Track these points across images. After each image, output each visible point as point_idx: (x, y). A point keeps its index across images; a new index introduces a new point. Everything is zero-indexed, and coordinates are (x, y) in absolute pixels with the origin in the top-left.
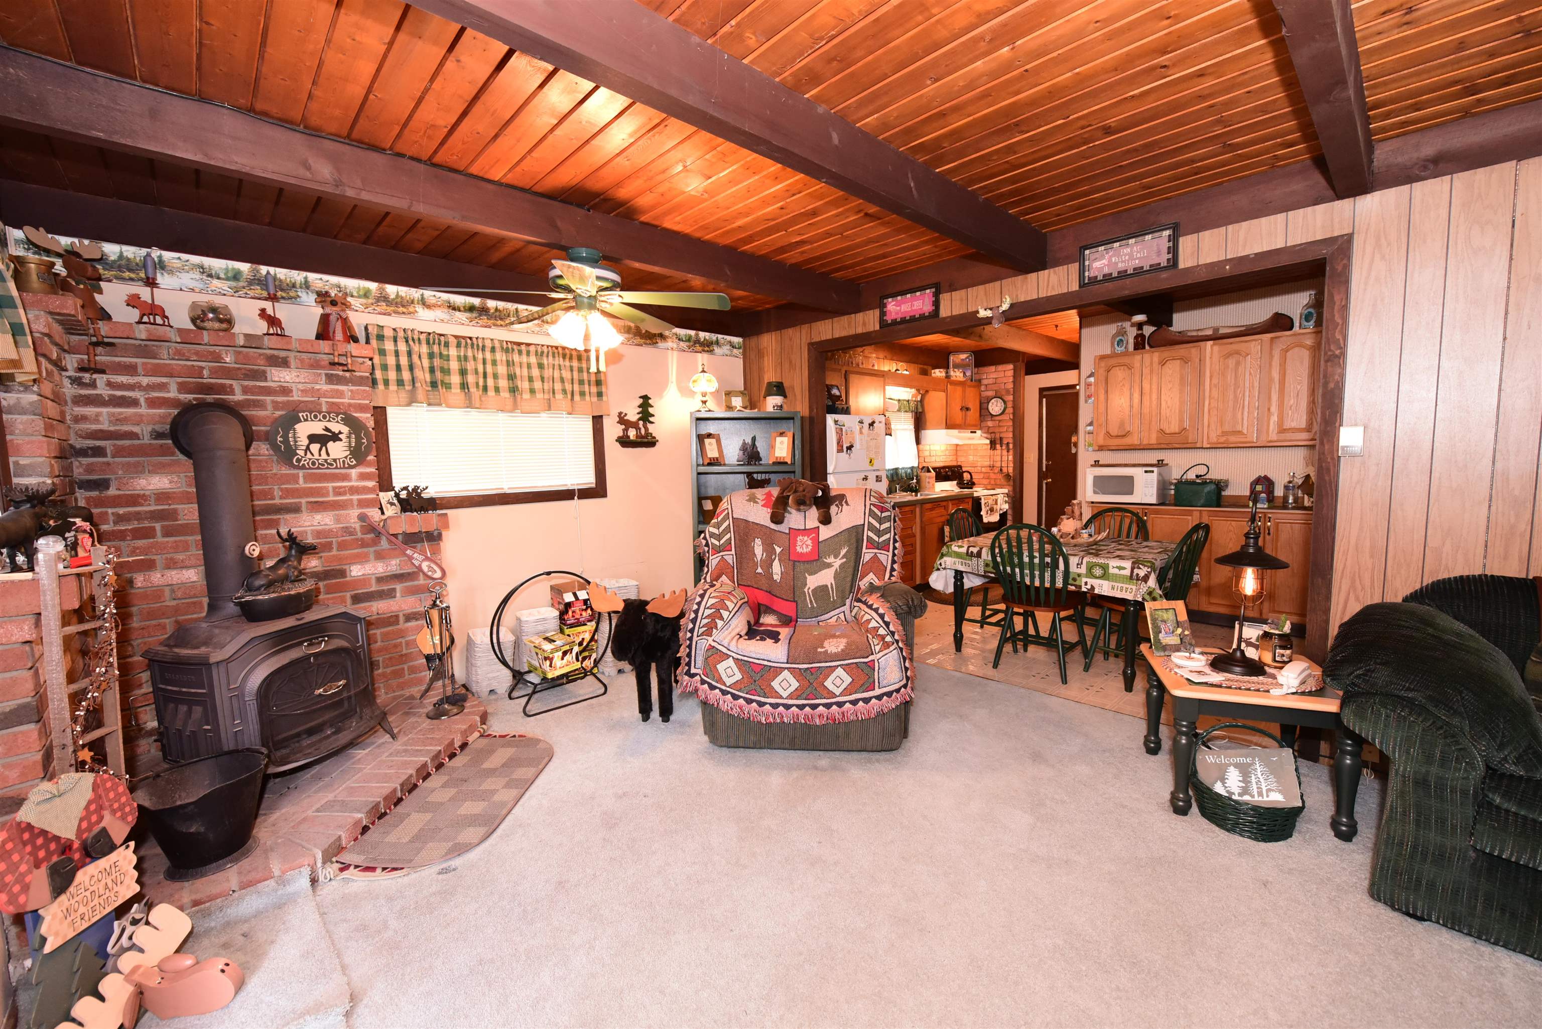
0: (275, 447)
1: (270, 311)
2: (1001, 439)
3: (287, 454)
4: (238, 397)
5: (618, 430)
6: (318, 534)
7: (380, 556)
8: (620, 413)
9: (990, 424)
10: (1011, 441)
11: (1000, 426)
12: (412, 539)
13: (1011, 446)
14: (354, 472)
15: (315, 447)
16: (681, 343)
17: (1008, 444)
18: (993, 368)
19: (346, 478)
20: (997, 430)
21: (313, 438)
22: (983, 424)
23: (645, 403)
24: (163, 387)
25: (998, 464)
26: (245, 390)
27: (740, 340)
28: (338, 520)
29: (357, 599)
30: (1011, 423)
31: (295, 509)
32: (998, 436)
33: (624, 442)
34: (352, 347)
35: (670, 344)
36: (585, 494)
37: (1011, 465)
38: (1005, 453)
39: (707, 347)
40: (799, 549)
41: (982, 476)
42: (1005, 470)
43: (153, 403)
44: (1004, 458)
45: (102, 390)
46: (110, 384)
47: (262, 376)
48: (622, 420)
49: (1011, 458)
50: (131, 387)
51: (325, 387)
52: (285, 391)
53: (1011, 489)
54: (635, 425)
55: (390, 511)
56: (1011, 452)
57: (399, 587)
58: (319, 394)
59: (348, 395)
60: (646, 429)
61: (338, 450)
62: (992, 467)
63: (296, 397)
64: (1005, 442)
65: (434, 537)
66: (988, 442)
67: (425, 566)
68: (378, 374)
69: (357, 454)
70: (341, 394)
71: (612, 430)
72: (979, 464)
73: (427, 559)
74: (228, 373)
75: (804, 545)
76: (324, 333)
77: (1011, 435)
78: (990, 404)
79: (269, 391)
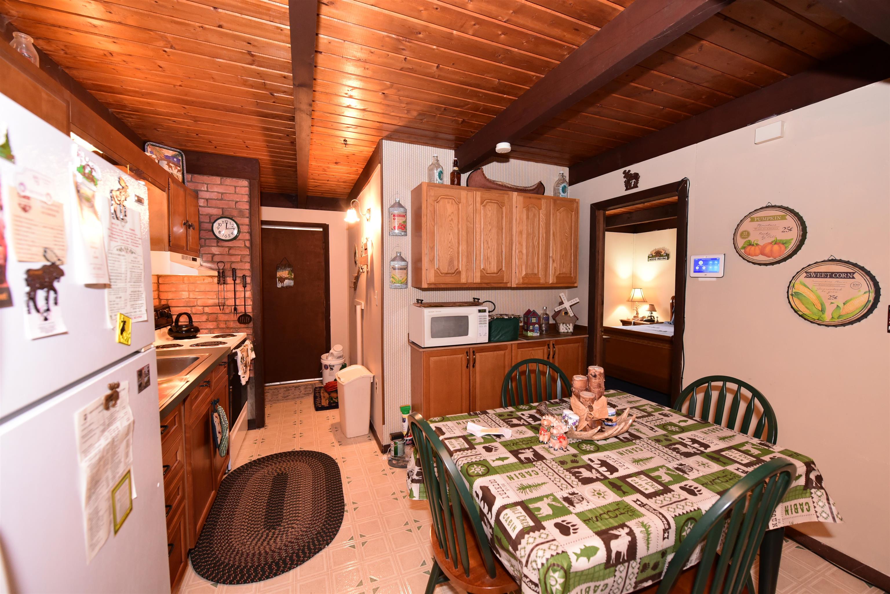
2: (234, 271)
9: (215, 250)
10: (248, 273)
11: (230, 255)
13: (248, 280)
17: (244, 277)
18: (217, 180)
20: (226, 259)
22: (203, 250)
25: (231, 302)
30: (247, 252)
32: (228, 266)
37: (249, 302)
38: (240, 288)
41: (204, 318)
42: (241, 309)
44: (240, 294)
49: (248, 294)
53: (250, 331)
56: (248, 287)
62: (222, 305)
64: (239, 274)
66: (216, 273)
72: (200, 303)
77: (248, 266)
78: (216, 225)
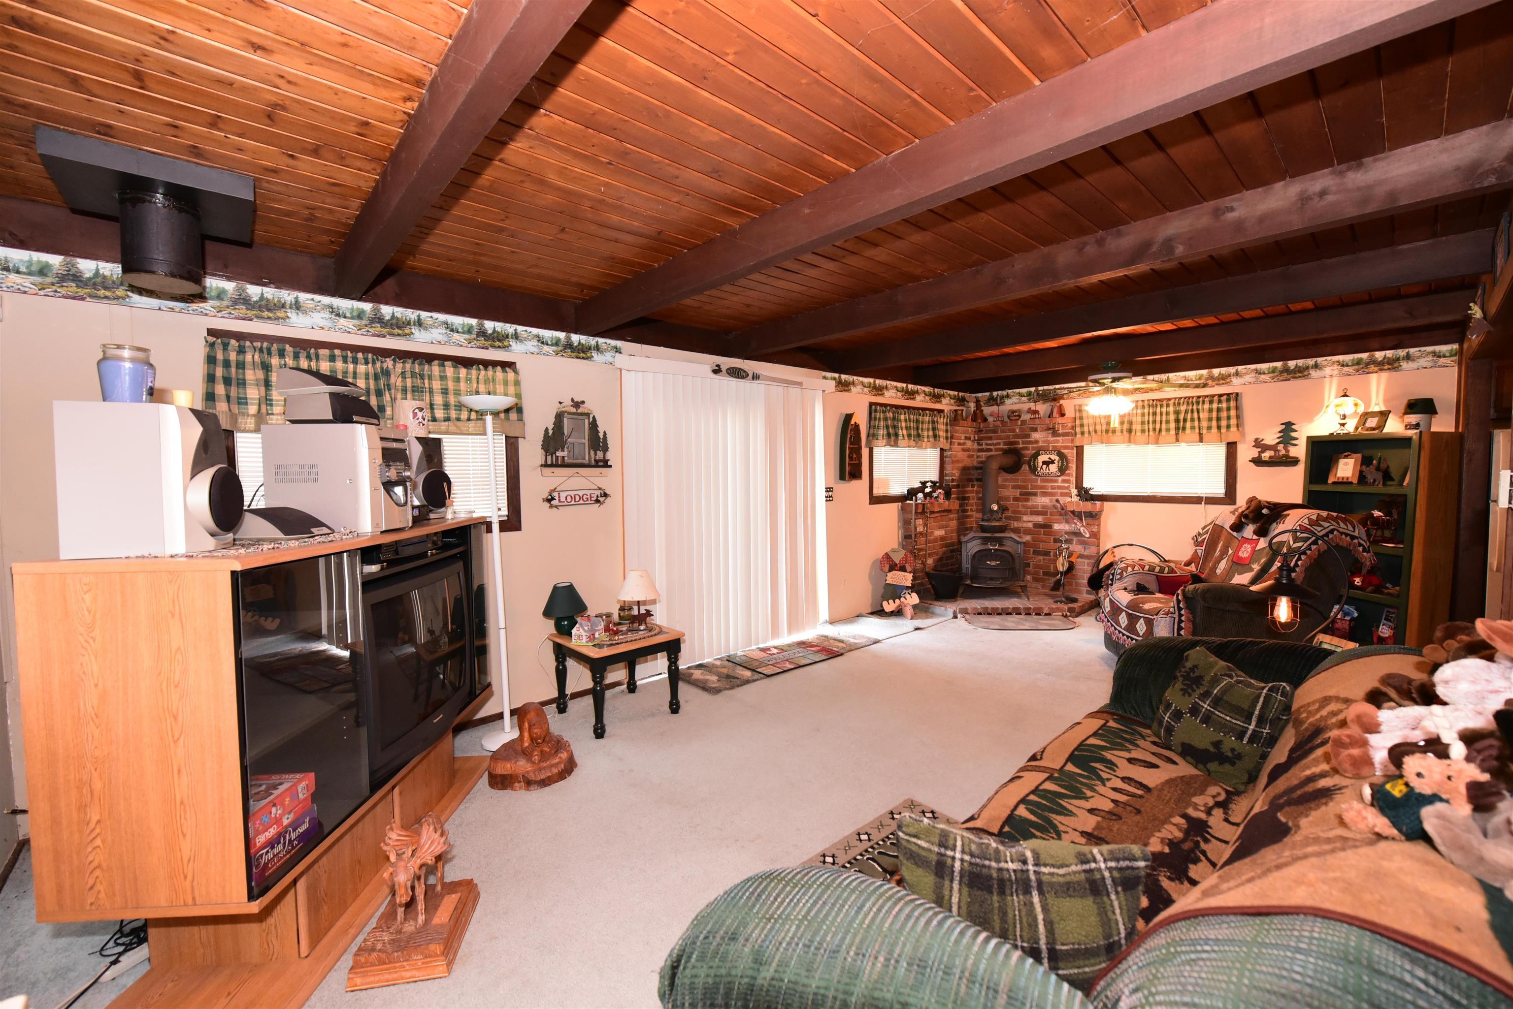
0: (1030, 467)
1: (1033, 408)
3: (1033, 470)
4: (1021, 446)
5: (1255, 453)
6: (1044, 507)
7: (1067, 522)
8: (1256, 440)
12: (1078, 515)
14: (1060, 479)
15: (1044, 467)
16: (1346, 369)
19: (1056, 481)
21: (1044, 463)
23: (1288, 428)
24: (999, 444)
26: (1023, 443)
27: (1455, 346)
28: (1051, 501)
29: (1056, 541)
31: (1035, 494)
33: (1257, 462)
34: (1060, 420)
35: (1328, 371)
36: (1212, 501)
39: (1392, 365)
40: (1240, 554)
43: (997, 450)
45: (984, 447)
46: (987, 445)
47: (1028, 436)
48: (1258, 443)
50: (991, 445)
51: (1051, 439)
52: (1037, 442)
54: (1273, 448)
55: (1075, 499)
57: (1075, 539)
58: (1048, 442)
59: (1060, 442)
60: (1287, 451)
61: (1053, 468)
63: (1041, 444)
65: (1093, 516)
67: (1082, 529)
68: (1078, 430)
69: (1062, 470)
70: (1058, 441)
71: (1246, 453)
73: (1083, 526)
74: (1018, 436)
75: (1245, 552)
76: (1050, 416)
79: (1030, 443)
